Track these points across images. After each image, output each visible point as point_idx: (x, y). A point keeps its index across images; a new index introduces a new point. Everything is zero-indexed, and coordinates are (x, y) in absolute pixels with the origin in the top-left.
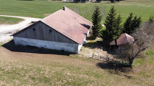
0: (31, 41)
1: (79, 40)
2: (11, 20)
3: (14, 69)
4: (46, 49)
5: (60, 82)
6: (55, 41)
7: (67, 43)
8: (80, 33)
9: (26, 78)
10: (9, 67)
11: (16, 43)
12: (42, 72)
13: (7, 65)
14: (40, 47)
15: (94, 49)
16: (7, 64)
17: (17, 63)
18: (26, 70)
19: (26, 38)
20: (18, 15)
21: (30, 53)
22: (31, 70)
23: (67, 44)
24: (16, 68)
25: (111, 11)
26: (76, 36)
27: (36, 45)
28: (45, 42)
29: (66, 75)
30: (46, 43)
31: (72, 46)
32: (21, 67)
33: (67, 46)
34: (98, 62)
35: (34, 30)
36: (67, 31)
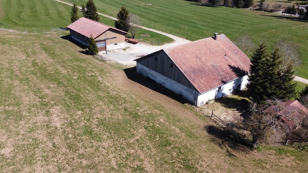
0: (151, 73)
1: (202, 87)
2: (157, 38)
3: (117, 96)
4: (164, 87)
5: (146, 123)
6: (174, 80)
7: (186, 86)
8: (215, 79)
9: (121, 107)
10: (115, 92)
11: (137, 71)
12: (138, 108)
13: (115, 91)
14: (158, 82)
15: (228, 109)
16: (115, 89)
17: (124, 92)
18: (127, 100)
19: (147, 67)
20: (170, 33)
21: (144, 87)
22: (131, 102)
23: (186, 88)
24: (120, 95)
25: (272, 56)
26: (203, 81)
27: (155, 79)
28: (165, 77)
29: (159, 120)
30: (165, 80)
31: (192, 93)
32: (125, 96)
33: (186, 90)
34: (211, 123)
35: (156, 59)
36: (194, 71)
